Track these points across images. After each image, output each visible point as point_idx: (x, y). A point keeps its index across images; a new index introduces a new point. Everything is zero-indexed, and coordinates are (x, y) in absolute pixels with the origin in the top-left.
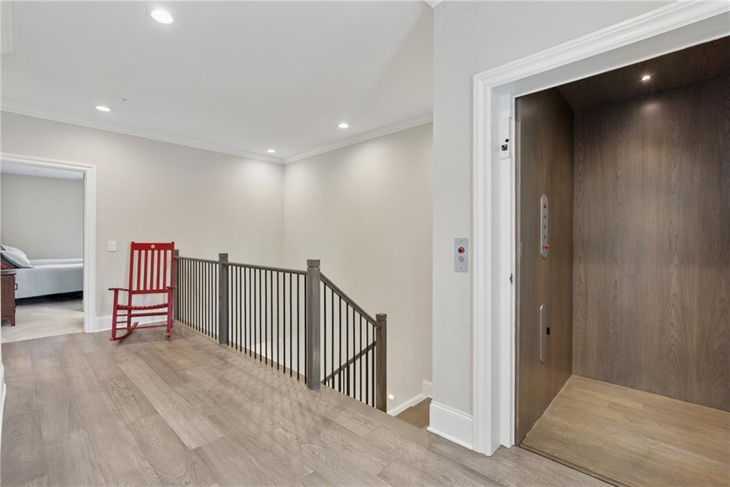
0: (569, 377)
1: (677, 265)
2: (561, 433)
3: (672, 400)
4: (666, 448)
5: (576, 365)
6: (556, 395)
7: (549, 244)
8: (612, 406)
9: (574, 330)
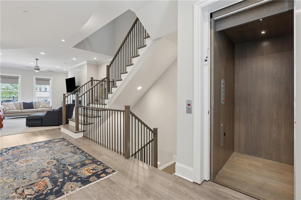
0: (233, 153)
1: (276, 107)
2: (230, 176)
3: (274, 162)
4: (271, 181)
5: (236, 148)
6: (227, 160)
7: (225, 99)
8: (250, 165)
9: (235, 134)
